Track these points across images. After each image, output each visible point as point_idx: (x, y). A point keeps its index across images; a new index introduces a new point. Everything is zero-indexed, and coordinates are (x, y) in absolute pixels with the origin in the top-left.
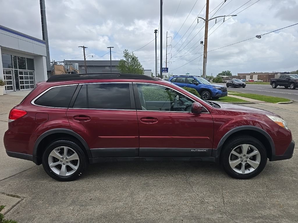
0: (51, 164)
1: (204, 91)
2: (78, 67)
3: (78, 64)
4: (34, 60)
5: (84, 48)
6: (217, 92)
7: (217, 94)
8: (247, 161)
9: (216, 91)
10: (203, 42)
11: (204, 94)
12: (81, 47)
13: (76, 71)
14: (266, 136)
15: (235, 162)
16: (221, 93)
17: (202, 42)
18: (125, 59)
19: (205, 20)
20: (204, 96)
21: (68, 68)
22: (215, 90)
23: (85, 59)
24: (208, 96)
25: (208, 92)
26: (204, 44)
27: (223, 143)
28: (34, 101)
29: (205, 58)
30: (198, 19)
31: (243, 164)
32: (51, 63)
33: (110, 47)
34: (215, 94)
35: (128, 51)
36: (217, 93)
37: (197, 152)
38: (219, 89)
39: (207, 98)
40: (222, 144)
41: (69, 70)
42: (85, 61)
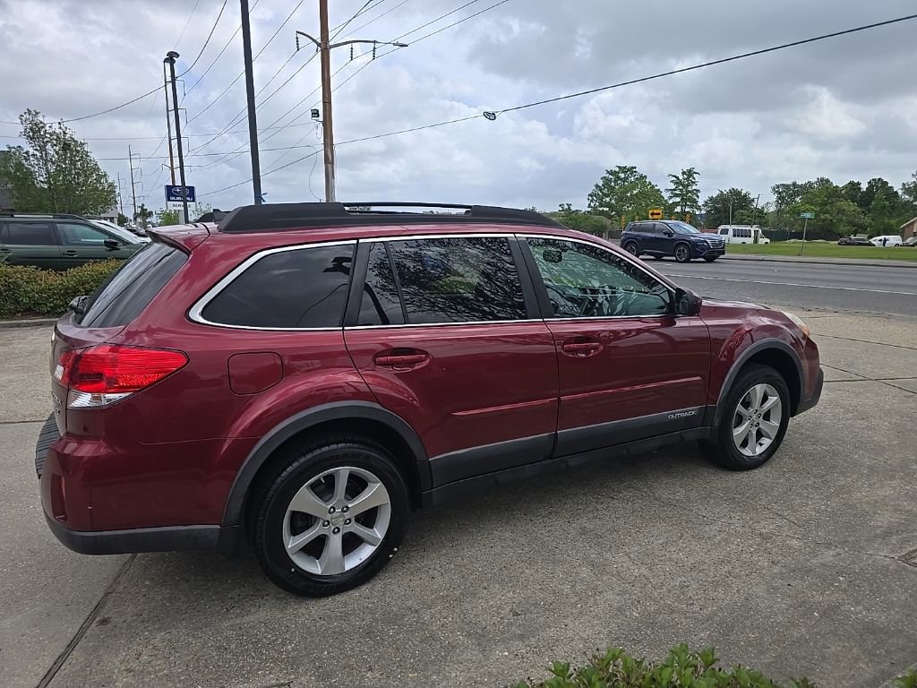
0: (290, 542)
8: (758, 425)
10: (318, 111)
15: (741, 430)
17: (315, 113)
19: (319, 45)
26: (321, 118)
28: (200, 310)
29: (329, 161)
30: (297, 38)
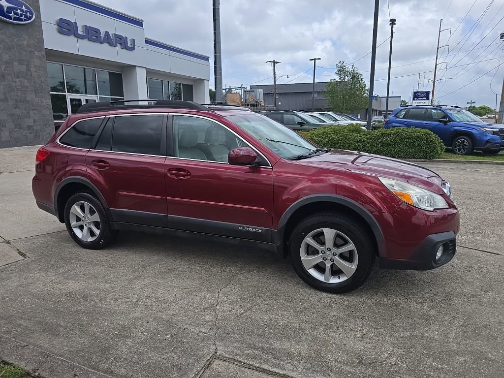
0: (73, 223)
1: (459, 137)
2: (262, 95)
3: (261, 90)
4: (193, 86)
5: (275, 63)
6: (488, 138)
7: (488, 144)
8: (333, 261)
9: (486, 136)
11: (459, 142)
12: (270, 62)
13: (258, 103)
14: (365, 218)
15: (311, 258)
16: (499, 141)
17: (503, 36)
18: (338, 79)
20: (458, 146)
21: (247, 98)
22: (484, 134)
23: (275, 82)
24: (466, 147)
25: (467, 138)
27: (286, 221)
28: (60, 138)
31: (327, 265)
32: (224, 91)
33: (315, 59)
34: (484, 142)
35: (344, 64)
36: (488, 142)
37: (248, 232)
38: (494, 133)
39: (464, 151)
40: (284, 224)
41: (248, 101)
42: (275, 86)
